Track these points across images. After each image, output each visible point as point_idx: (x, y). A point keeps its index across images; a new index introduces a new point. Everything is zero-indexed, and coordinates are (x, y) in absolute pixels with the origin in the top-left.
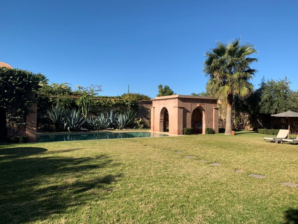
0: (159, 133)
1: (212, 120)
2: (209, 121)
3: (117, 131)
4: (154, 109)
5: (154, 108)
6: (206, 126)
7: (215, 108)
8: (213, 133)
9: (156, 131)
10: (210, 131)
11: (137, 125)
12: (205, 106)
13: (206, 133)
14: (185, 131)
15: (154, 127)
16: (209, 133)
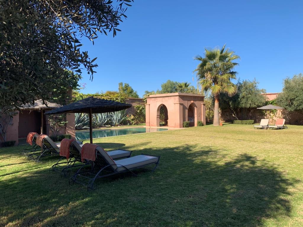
0: (156, 127)
1: (201, 114)
2: (199, 115)
3: (113, 128)
5: (149, 105)
6: (198, 119)
7: (203, 104)
8: (203, 125)
9: (152, 126)
10: (201, 124)
12: (197, 103)
13: (198, 125)
14: (185, 124)
16: (200, 126)
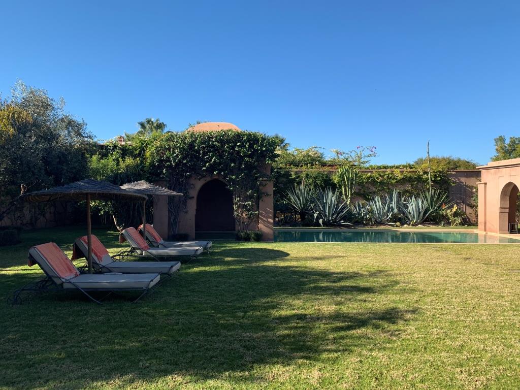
0: (498, 235)
3: (405, 229)
4: (485, 187)
5: (485, 184)
9: (491, 231)
11: (448, 219)
15: (485, 223)
